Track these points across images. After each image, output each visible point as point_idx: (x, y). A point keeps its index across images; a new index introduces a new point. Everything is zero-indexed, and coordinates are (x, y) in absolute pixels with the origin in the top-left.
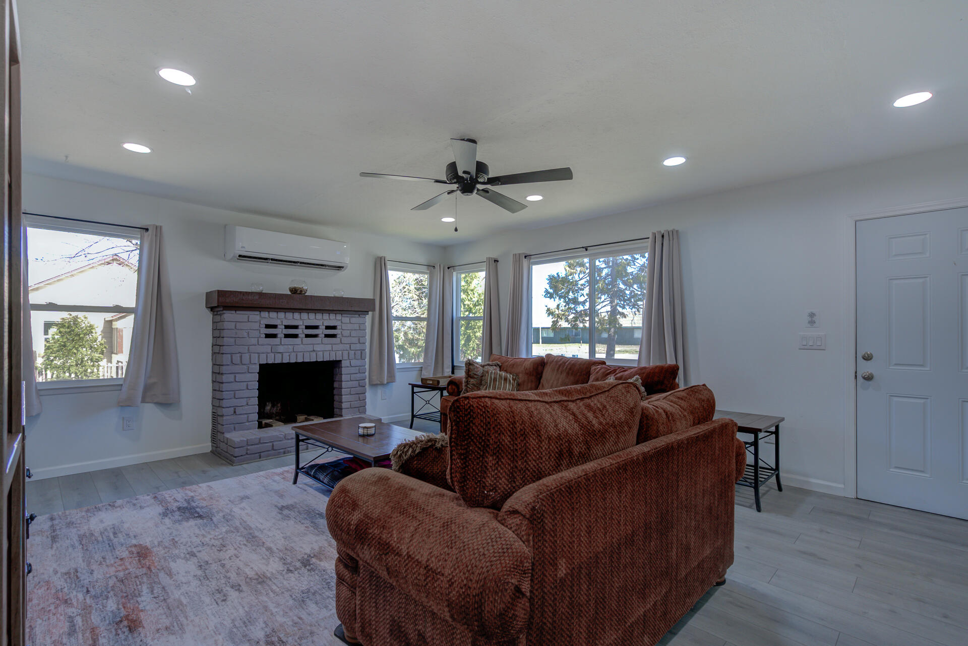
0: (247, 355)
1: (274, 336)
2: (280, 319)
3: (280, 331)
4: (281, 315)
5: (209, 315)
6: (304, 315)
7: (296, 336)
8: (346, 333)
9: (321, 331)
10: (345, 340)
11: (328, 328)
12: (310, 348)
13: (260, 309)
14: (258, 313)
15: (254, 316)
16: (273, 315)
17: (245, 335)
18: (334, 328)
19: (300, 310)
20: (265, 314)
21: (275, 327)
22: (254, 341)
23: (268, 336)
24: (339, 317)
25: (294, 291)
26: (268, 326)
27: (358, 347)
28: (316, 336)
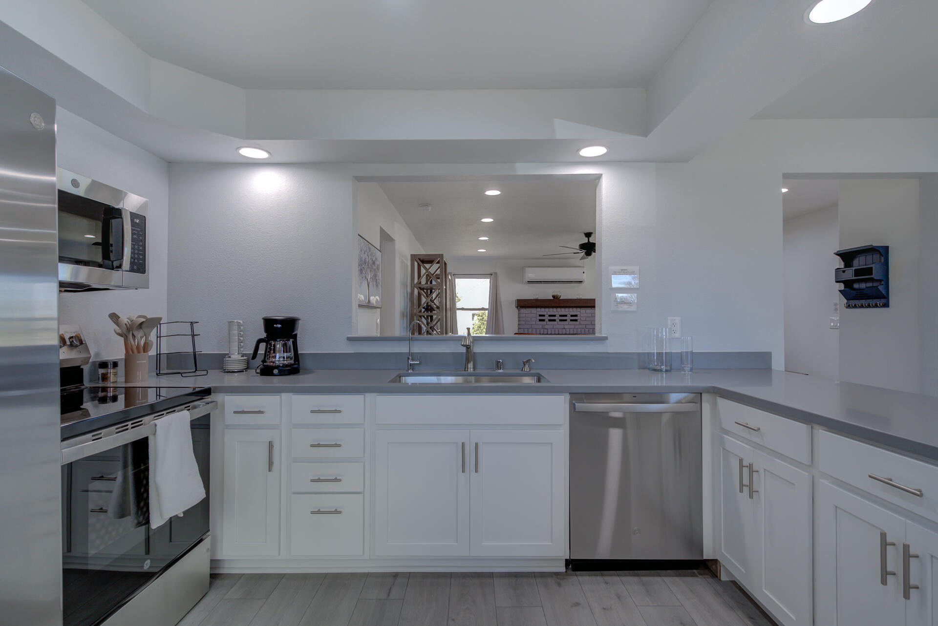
0: (531, 329)
1: (544, 320)
2: (547, 312)
3: (547, 318)
4: (547, 310)
5: (516, 310)
6: (559, 310)
7: (554, 320)
8: (582, 319)
9: (568, 318)
10: (582, 323)
11: (572, 316)
12: (562, 327)
13: (537, 307)
14: (535, 309)
15: (534, 310)
16: (543, 309)
17: (530, 320)
18: (576, 316)
19: (556, 307)
20: (539, 309)
21: (544, 316)
22: (534, 323)
23: (540, 320)
24: (579, 309)
25: (554, 296)
26: (540, 316)
27: (591, 327)
28: (566, 320)
